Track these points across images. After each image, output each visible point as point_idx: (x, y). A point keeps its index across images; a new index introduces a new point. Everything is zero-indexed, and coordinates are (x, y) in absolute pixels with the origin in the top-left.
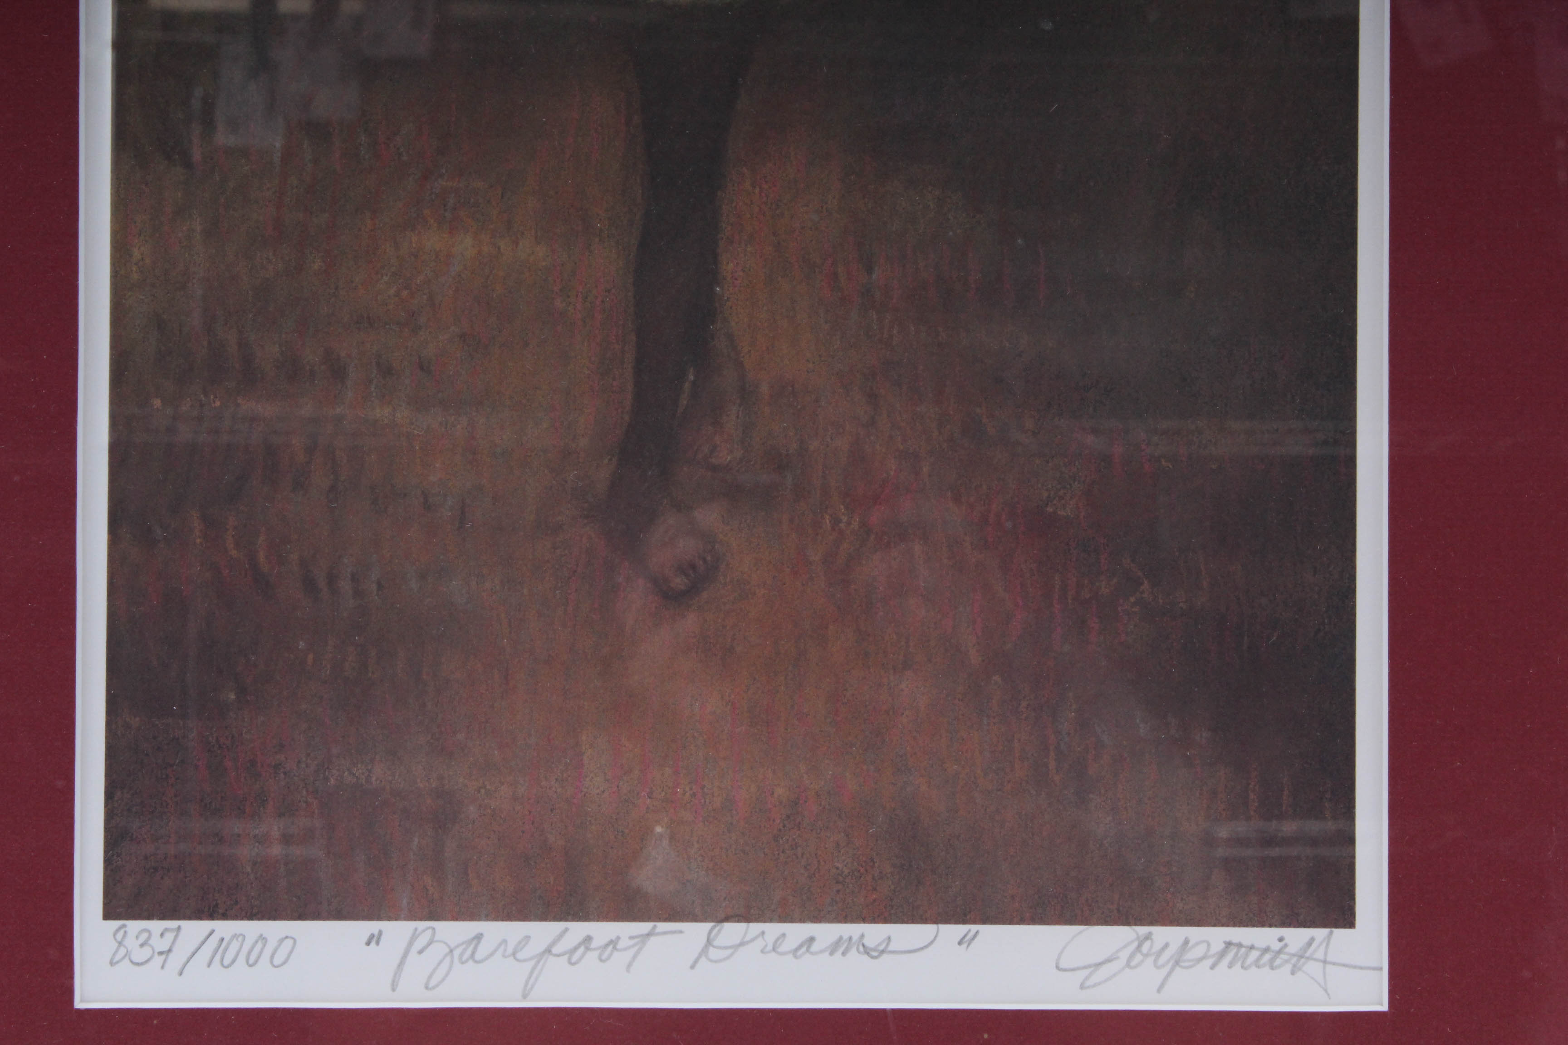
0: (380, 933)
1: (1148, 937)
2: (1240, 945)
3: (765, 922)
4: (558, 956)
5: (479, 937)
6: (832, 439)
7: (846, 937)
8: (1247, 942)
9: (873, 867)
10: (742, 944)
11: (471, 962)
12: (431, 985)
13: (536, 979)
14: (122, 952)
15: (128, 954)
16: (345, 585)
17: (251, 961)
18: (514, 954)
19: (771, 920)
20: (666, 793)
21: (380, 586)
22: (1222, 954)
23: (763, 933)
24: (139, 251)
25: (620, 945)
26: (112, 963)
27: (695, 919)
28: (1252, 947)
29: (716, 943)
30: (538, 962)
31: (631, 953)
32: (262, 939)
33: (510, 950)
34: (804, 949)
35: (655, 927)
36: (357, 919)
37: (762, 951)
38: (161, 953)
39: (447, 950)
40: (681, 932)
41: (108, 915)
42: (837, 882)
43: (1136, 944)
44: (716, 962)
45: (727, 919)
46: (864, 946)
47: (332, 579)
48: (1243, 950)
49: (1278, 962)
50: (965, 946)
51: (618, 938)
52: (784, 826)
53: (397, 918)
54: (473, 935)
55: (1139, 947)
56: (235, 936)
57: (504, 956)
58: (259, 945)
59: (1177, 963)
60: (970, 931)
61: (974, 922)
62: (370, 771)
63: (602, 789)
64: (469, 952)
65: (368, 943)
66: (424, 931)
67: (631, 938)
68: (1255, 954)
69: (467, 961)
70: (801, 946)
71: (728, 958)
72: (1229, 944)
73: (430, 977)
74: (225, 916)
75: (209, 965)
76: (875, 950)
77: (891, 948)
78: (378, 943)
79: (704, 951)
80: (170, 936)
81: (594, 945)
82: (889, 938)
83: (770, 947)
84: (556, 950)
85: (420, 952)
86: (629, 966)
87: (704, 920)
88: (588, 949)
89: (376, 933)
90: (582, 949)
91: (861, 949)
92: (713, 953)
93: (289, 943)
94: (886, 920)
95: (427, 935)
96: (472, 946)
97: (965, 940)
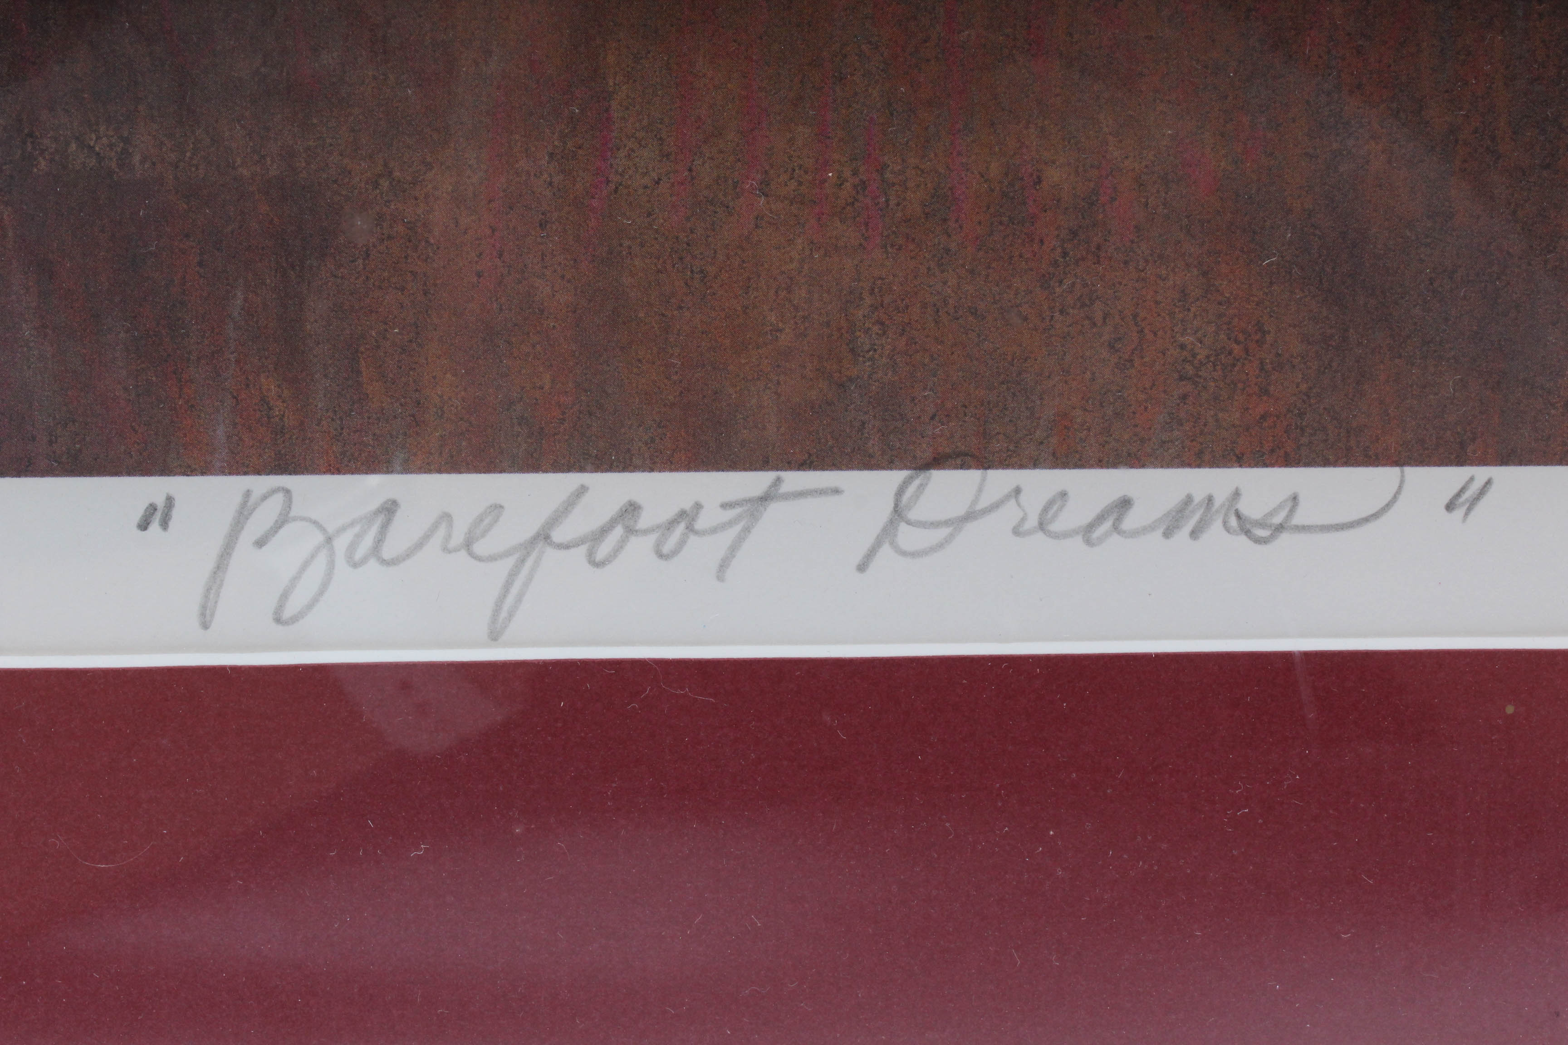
0: (170, 502)
3: (1022, 467)
4: (567, 547)
5: (389, 509)
7: (1198, 497)
9: (1260, 343)
10: (970, 516)
11: (373, 563)
12: (287, 614)
13: (519, 599)
18: (468, 544)
19: (1035, 463)
20: (800, 184)
23: (1018, 491)
25: (701, 524)
27: (869, 463)
29: (912, 515)
30: (523, 561)
31: (729, 536)
33: (458, 537)
34: (1107, 525)
35: (779, 480)
36: (116, 472)
37: (1017, 531)
39: (320, 538)
40: (836, 491)
42: (1181, 378)
44: (914, 555)
45: (938, 462)
46: (1238, 516)
50: (1459, 513)
51: (698, 506)
52: (1065, 254)
53: (205, 470)
54: (375, 504)
57: (446, 550)
60: (1472, 479)
61: (1483, 461)
62: (126, 141)
63: (654, 175)
64: (368, 541)
65: (144, 525)
66: (265, 498)
67: (725, 506)
69: (364, 561)
70: (1101, 518)
71: (940, 546)
73: (285, 596)
76: (1261, 524)
77: (1298, 519)
78: (165, 524)
79: (888, 532)
81: (643, 522)
82: (1295, 498)
83: (1032, 521)
84: (558, 535)
85: (260, 543)
86: (723, 566)
87: (889, 464)
88: (630, 531)
89: (160, 502)
90: (618, 531)
91: (1233, 522)
92: (908, 537)
94: (1288, 461)
95: (271, 509)
96: (375, 529)
97: (1462, 500)
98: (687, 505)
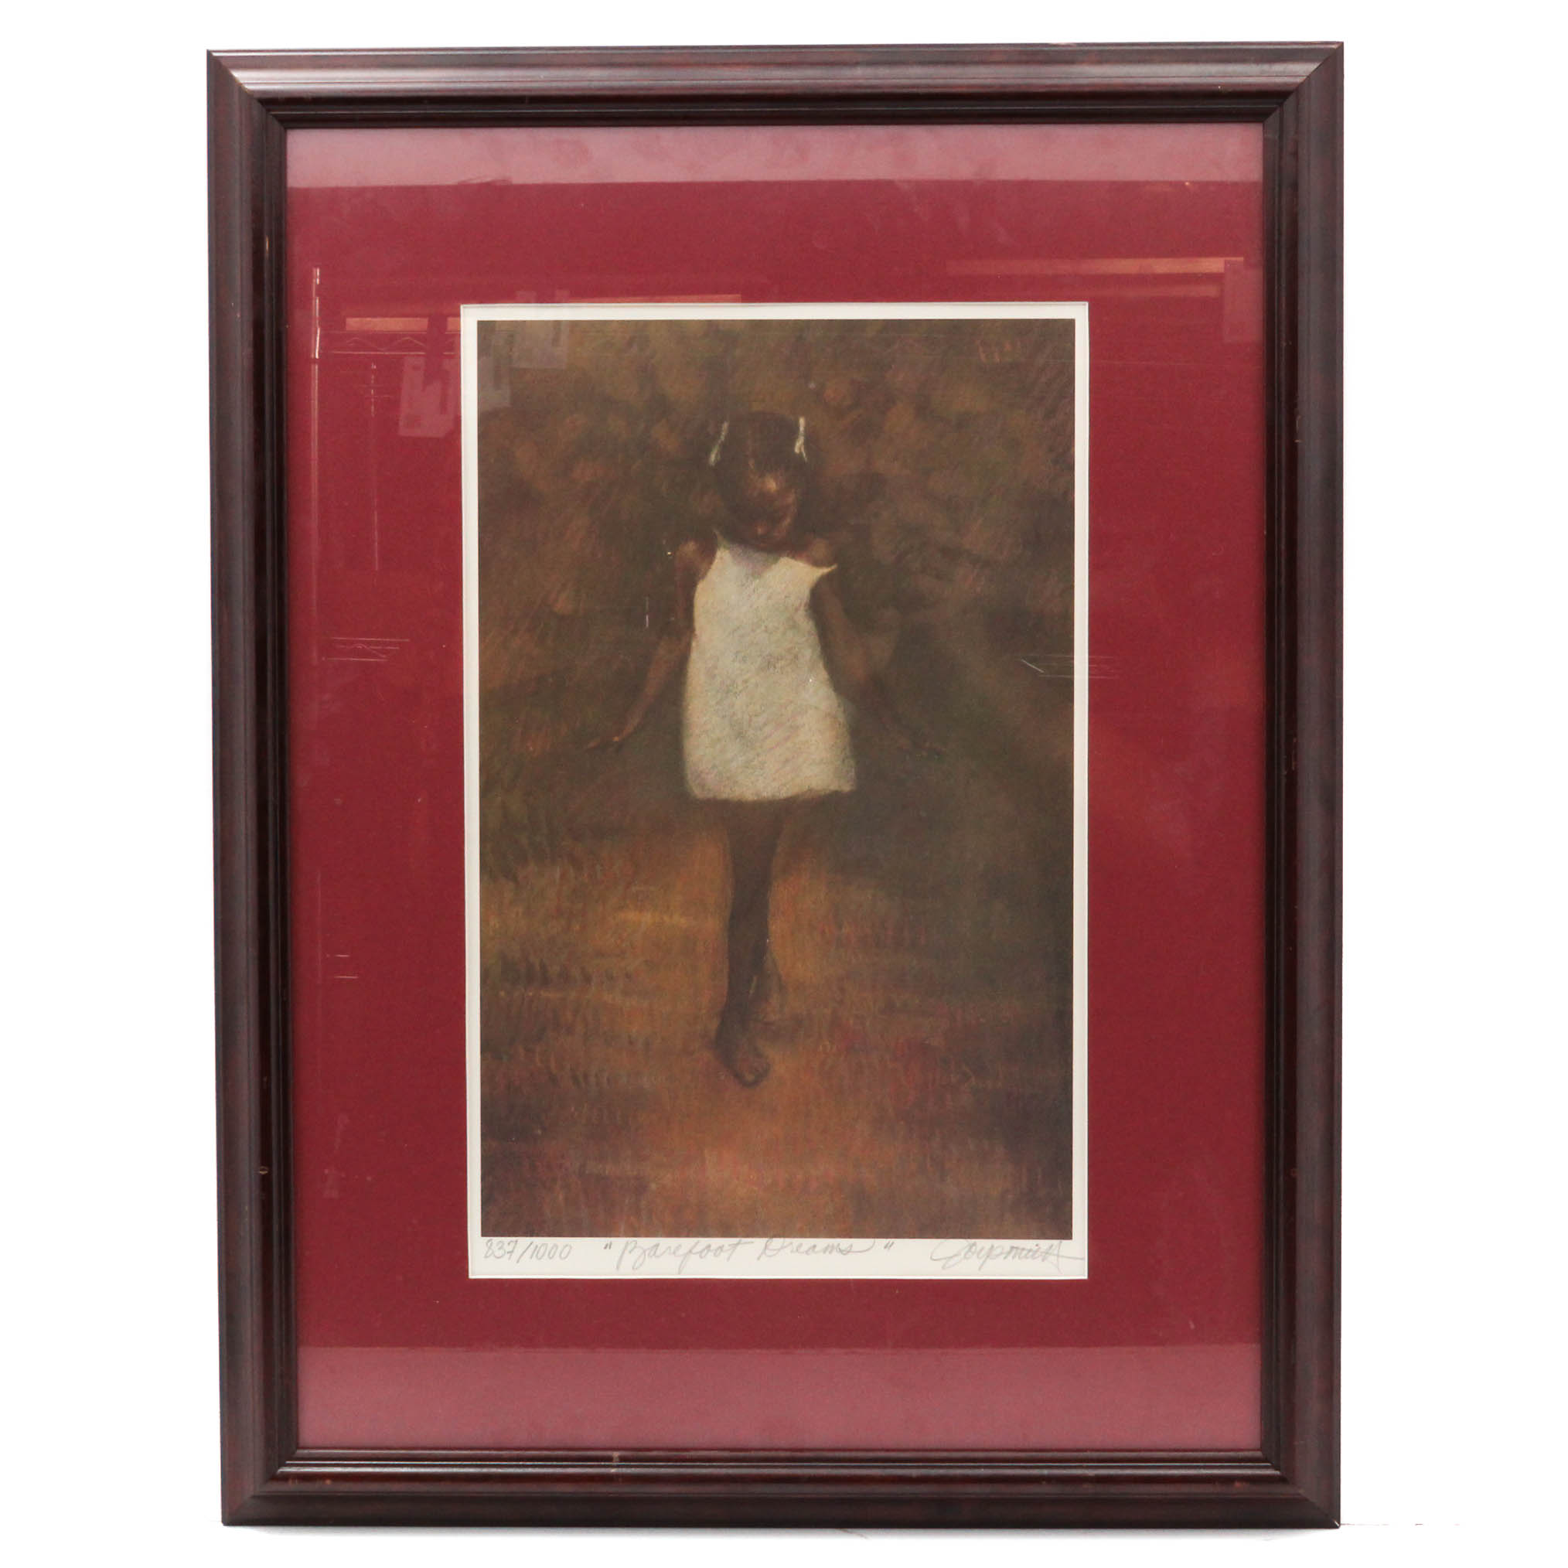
0: (611, 1243)
1: (974, 1244)
2: (1017, 1248)
3: (792, 1238)
4: (695, 1254)
5: (657, 1245)
6: (823, 1009)
7: (831, 1244)
8: (1021, 1247)
9: (843, 1212)
10: (781, 1248)
11: (654, 1257)
12: (635, 1268)
13: (685, 1265)
14: (490, 1252)
15: (493, 1253)
16: (592, 1080)
17: (551, 1256)
18: (674, 1253)
19: (794, 1237)
20: (745, 1177)
21: (608, 1080)
22: (1009, 1253)
23: (791, 1243)
24: (494, 922)
25: (724, 1249)
26: (486, 1257)
27: (760, 1236)
28: (1023, 1249)
29: (771, 1247)
30: (685, 1257)
31: (730, 1252)
32: (556, 1245)
33: (672, 1251)
34: (811, 1250)
35: (740, 1240)
36: (600, 1236)
37: (792, 1252)
38: (508, 1252)
39: (643, 1251)
40: (752, 1243)
41: (484, 1234)
42: (827, 1218)
43: (968, 1247)
44: (770, 1256)
45: (775, 1236)
46: (839, 1249)
47: (586, 1076)
48: (1019, 1250)
49: (1036, 1255)
50: (888, 1248)
51: (723, 1246)
52: (801, 1192)
53: (618, 1236)
54: (652, 1245)
55: (970, 1250)
56: (543, 1245)
57: (670, 1254)
58: (555, 1249)
59: (988, 1256)
60: (889, 1242)
61: (892, 1237)
62: (605, 1167)
63: (714, 1175)
64: (652, 1253)
65: (605, 1248)
66: (631, 1242)
67: (730, 1245)
68: (1025, 1252)
70: (809, 1249)
71: (774, 1255)
72: (1012, 1248)
73: (635, 1264)
74: (538, 1235)
75: (531, 1258)
76: (844, 1251)
77: (852, 1250)
78: (610, 1248)
79: (764, 1252)
80: (512, 1244)
81: (712, 1248)
82: (851, 1245)
83: (795, 1249)
84: (694, 1251)
85: (630, 1252)
86: (728, 1258)
87: (765, 1237)
88: (709, 1251)
89: (609, 1243)
90: (706, 1251)
92: (768, 1252)
93: (567, 1249)
94: (851, 1237)
95: (633, 1245)
97: (888, 1245)
98: (721, 1245)
